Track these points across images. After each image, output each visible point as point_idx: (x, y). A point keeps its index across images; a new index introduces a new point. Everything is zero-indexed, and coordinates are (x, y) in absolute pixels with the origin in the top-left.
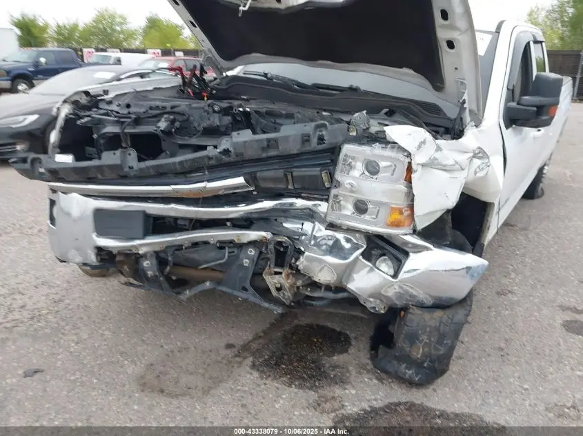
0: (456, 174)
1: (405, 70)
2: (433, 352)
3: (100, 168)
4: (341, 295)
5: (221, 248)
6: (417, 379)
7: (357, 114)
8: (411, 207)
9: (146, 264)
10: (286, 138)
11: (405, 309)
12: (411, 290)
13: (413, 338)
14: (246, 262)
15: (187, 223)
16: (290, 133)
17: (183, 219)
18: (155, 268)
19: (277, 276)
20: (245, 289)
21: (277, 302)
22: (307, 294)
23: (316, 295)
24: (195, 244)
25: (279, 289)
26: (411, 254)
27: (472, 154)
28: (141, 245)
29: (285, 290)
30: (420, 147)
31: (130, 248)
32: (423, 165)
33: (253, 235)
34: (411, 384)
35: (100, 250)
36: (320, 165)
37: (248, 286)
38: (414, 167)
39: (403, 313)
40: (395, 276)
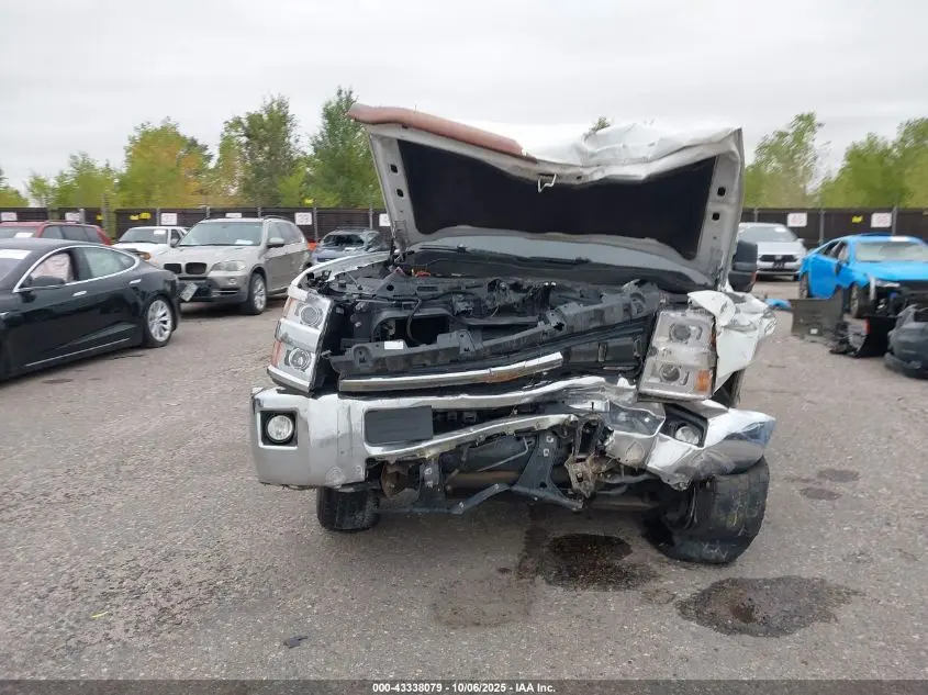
0: (751, 334)
1: (647, 240)
2: (748, 516)
3: (435, 353)
4: (641, 478)
5: (519, 439)
6: (724, 557)
7: (627, 285)
8: (715, 369)
9: (428, 471)
10: (612, 308)
11: (711, 479)
12: (715, 457)
13: (727, 506)
14: (546, 452)
15: (474, 415)
16: (613, 303)
17: (470, 410)
18: (437, 476)
19: (580, 464)
20: (543, 485)
21: (576, 495)
22: (607, 481)
23: (616, 481)
24: (489, 439)
25: (580, 480)
26: (710, 420)
27: (762, 315)
28: (428, 447)
29: (588, 479)
30: (722, 310)
31: (412, 454)
32: (726, 327)
33: (554, 419)
34: (718, 564)
35: (370, 460)
36: (630, 334)
37: (547, 481)
38: (718, 329)
39: (708, 484)
40: (701, 444)
